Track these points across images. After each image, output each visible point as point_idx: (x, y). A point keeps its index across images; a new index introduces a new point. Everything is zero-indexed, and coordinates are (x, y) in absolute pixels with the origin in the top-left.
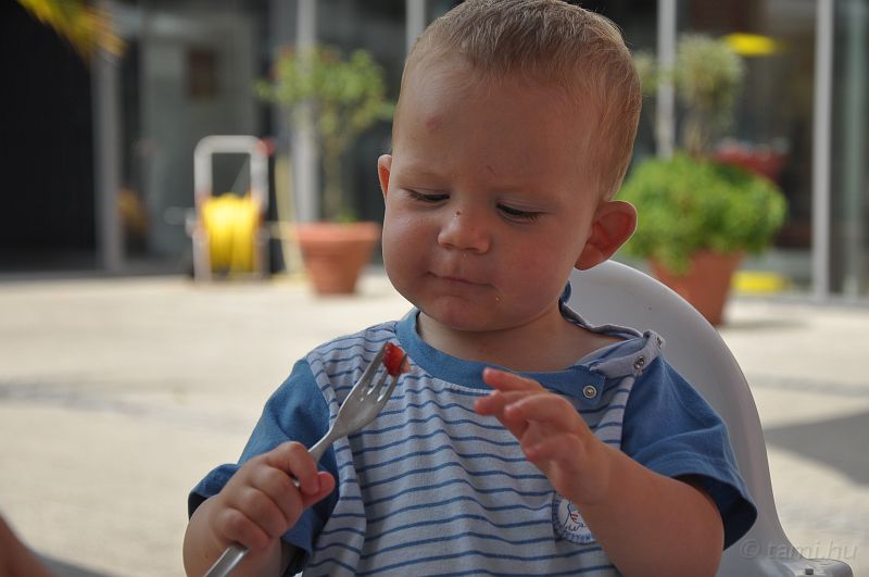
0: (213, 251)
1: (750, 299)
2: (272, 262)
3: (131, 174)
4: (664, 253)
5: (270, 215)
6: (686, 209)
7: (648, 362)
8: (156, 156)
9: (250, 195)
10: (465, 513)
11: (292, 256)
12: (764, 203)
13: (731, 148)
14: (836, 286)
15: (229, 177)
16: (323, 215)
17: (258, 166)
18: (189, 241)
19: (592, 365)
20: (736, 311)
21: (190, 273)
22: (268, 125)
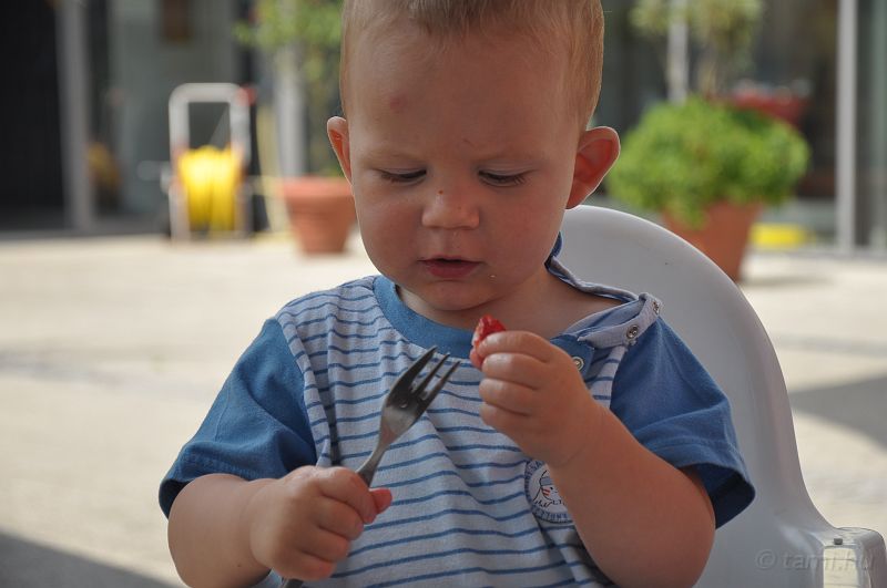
0: (191, 208)
1: (770, 253)
2: (255, 220)
3: (102, 125)
4: (678, 206)
5: (252, 169)
6: (701, 157)
7: (642, 330)
8: (128, 106)
9: (230, 147)
10: (447, 489)
11: (277, 213)
12: (784, 151)
13: (749, 91)
14: (862, 237)
15: (206, 129)
16: (310, 168)
17: (238, 117)
18: (164, 198)
19: (581, 334)
20: (755, 267)
21: (166, 232)
22: (248, 70)
